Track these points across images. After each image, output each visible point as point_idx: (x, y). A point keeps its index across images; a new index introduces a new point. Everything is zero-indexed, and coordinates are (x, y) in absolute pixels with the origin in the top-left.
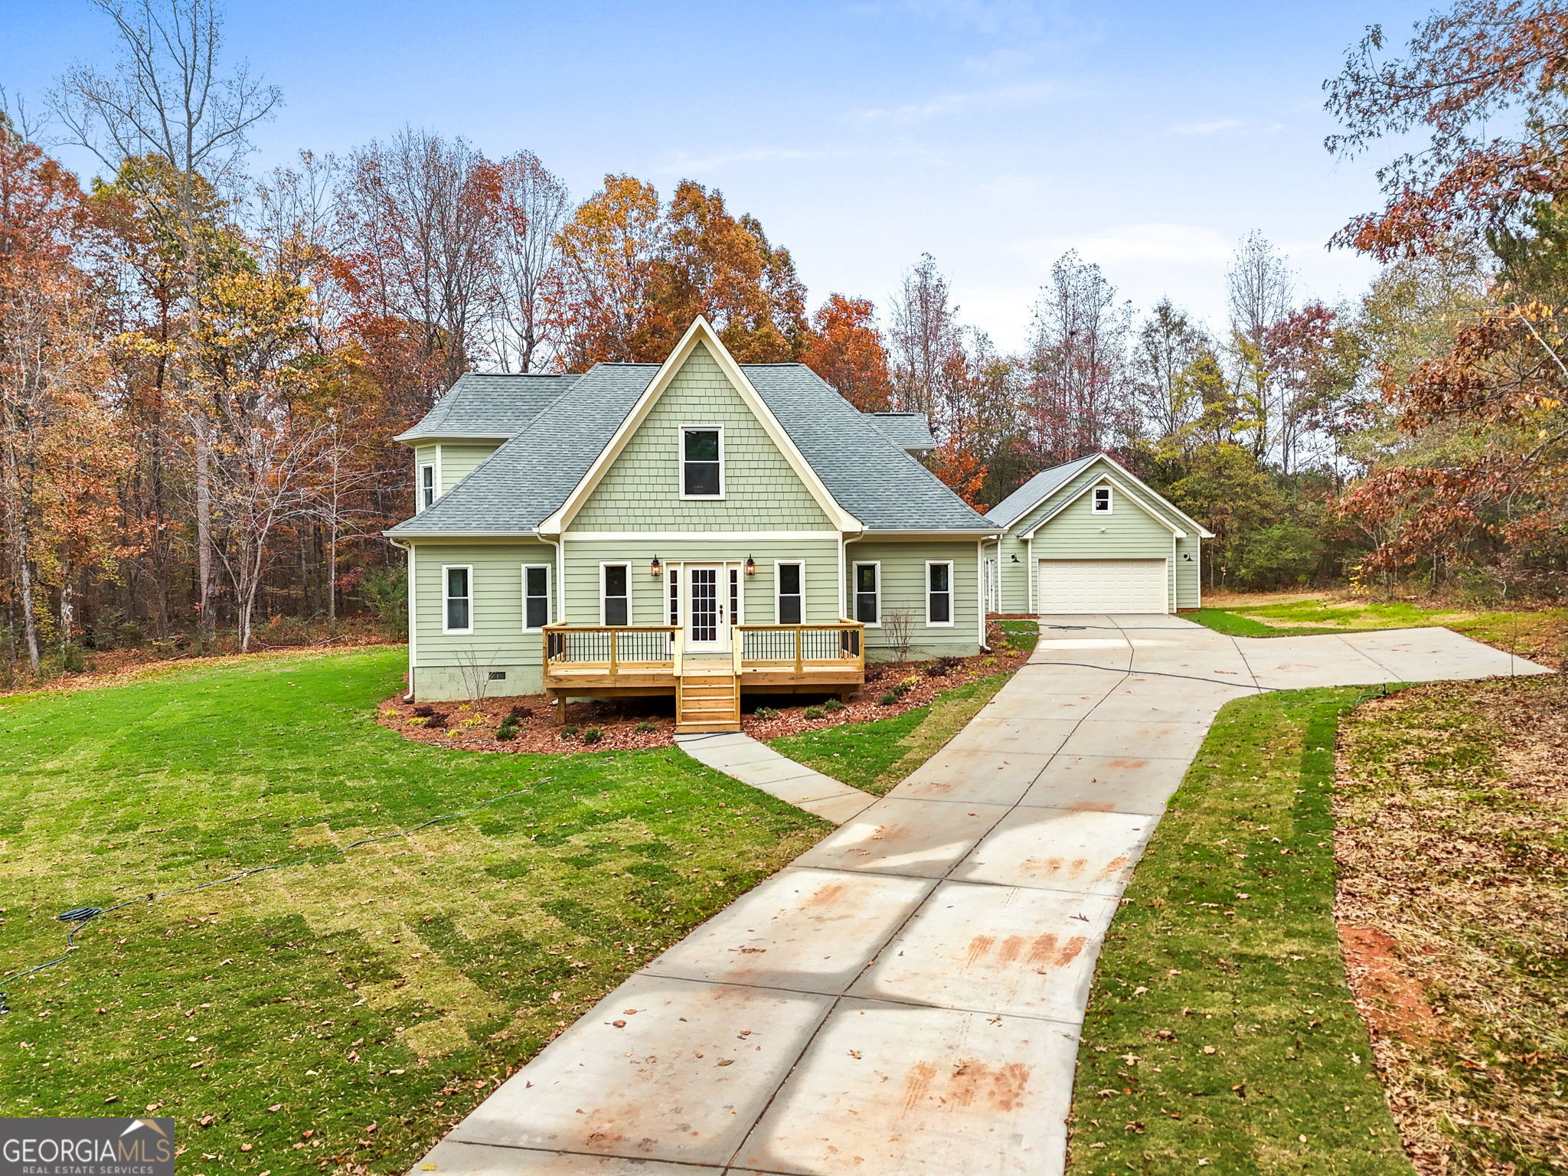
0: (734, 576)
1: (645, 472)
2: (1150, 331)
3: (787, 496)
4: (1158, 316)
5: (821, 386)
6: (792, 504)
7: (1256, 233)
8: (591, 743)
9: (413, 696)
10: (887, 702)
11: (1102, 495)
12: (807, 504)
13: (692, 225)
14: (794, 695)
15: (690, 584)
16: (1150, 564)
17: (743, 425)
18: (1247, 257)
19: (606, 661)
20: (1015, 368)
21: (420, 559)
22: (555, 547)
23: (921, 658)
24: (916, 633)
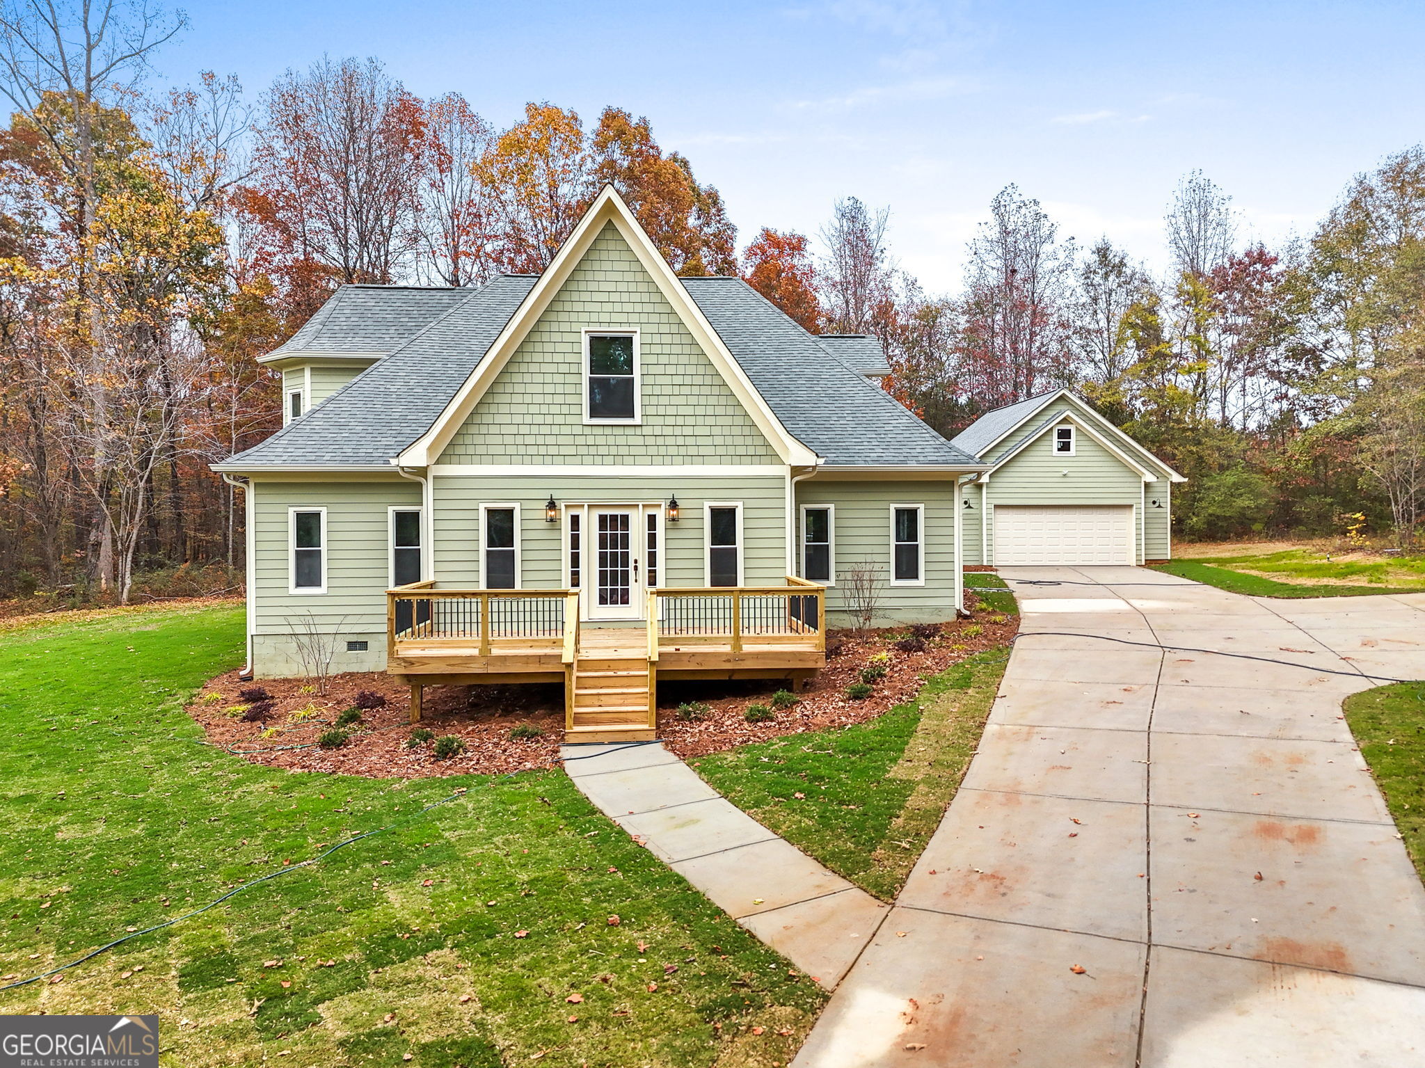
0: (652, 520)
1: (539, 389)
2: (1088, 272)
3: (720, 421)
4: (1095, 257)
5: (758, 300)
6: (726, 431)
7: (1197, 173)
8: (444, 758)
9: (252, 670)
10: (857, 696)
11: (1064, 434)
12: (746, 431)
13: (617, 156)
14: (730, 682)
15: (596, 532)
16: (1116, 511)
17: (664, 329)
18: (1187, 198)
19: (475, 637)
20: (948, 311)
21: (262, 499)
22: (420, 485)
23: (884, 624)
24: (882, 593)
